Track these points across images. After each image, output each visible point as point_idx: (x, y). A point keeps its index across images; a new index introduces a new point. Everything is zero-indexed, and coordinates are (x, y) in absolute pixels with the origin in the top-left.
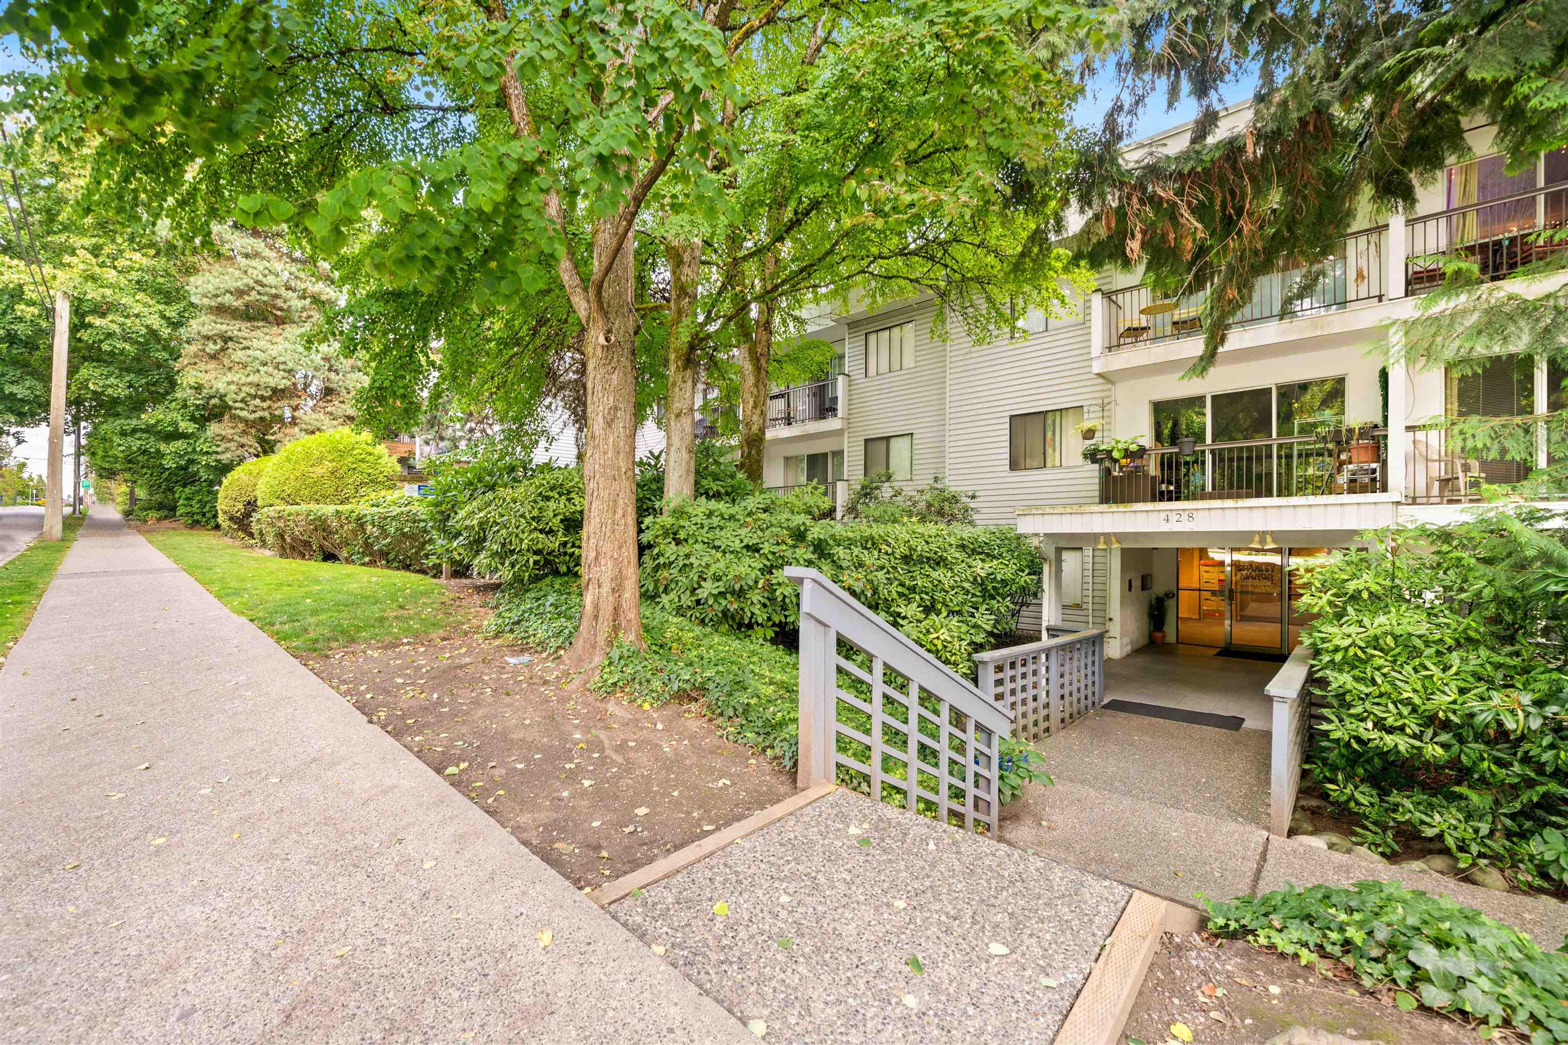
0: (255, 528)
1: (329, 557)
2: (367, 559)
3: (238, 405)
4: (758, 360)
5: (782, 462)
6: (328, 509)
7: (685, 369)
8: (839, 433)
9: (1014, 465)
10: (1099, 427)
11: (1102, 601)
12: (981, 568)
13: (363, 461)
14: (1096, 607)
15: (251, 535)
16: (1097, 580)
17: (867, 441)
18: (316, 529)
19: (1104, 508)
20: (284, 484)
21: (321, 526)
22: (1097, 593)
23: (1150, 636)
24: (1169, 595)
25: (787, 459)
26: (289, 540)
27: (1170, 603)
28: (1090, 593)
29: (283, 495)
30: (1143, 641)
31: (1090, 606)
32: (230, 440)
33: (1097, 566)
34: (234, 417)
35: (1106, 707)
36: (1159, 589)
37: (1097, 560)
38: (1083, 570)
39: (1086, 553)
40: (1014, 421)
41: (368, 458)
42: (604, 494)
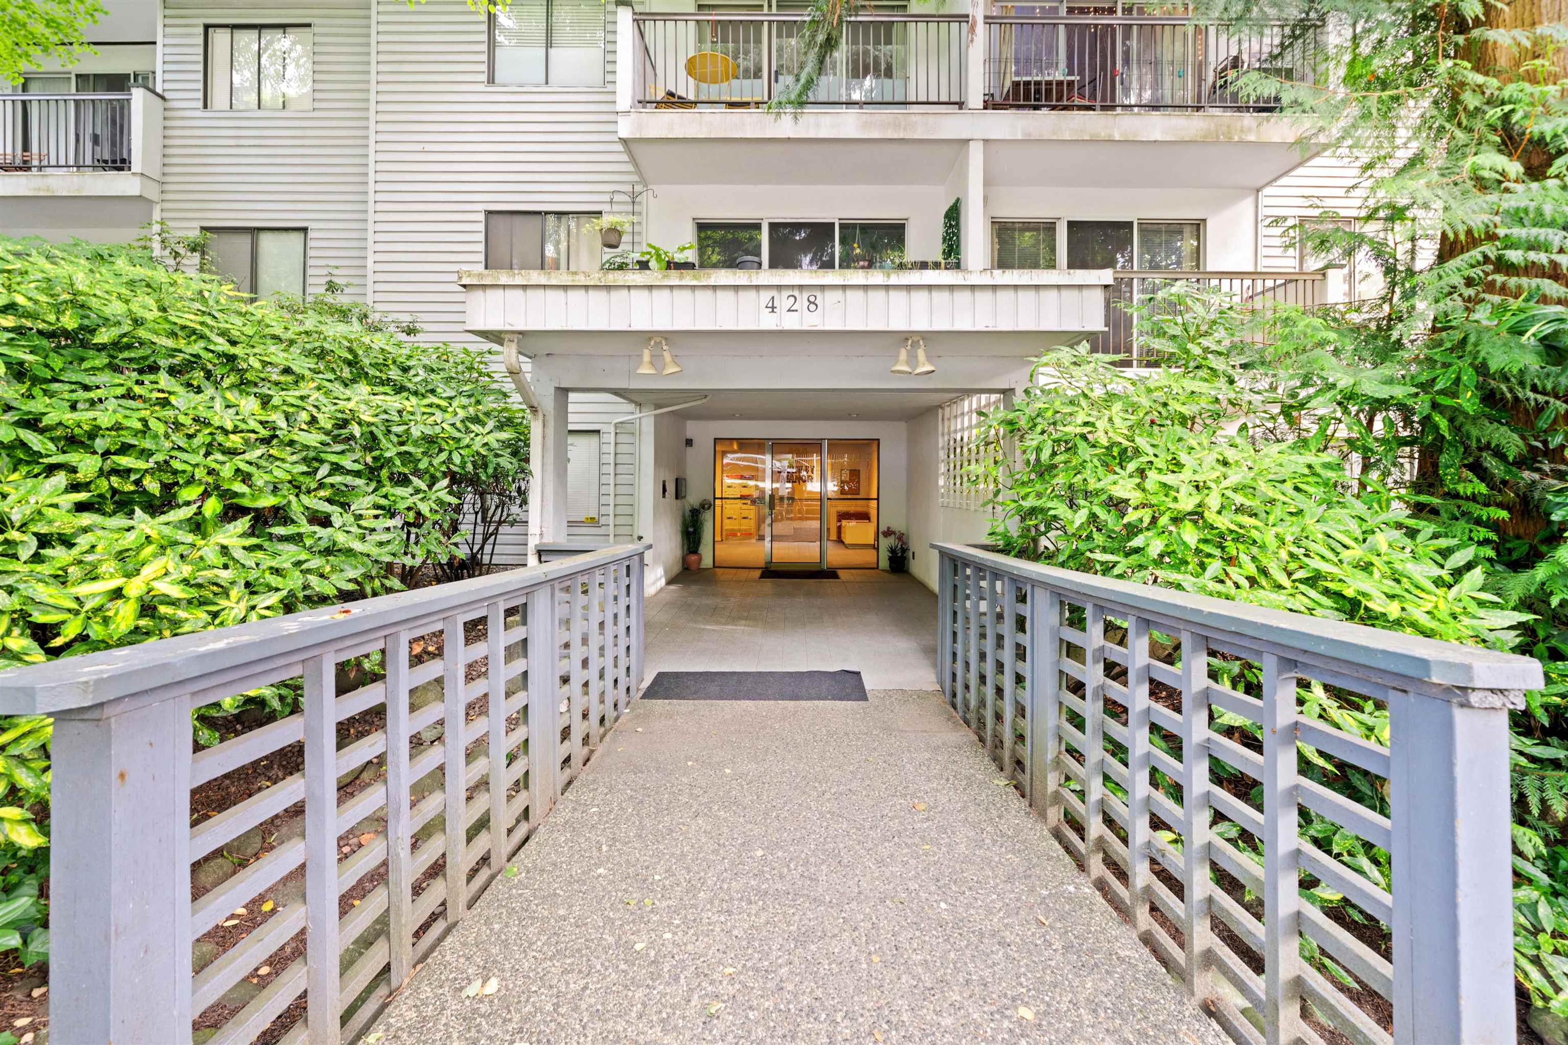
10: (627, 228)
11: (627, 510)
14: (621, 520)
16: (621, 479)
22: (621, 500)
23: (684, 560)
24: (707, 506)
27: (707, 516)
28: (611, 500)
30: (677, 569)
31: (611, 520)
33: (621, 459)
35: (650, 693)
36: (693, 499)
37: (622, 449)
38: (601, 464)
39: (605, 438)
40: (493, 220)
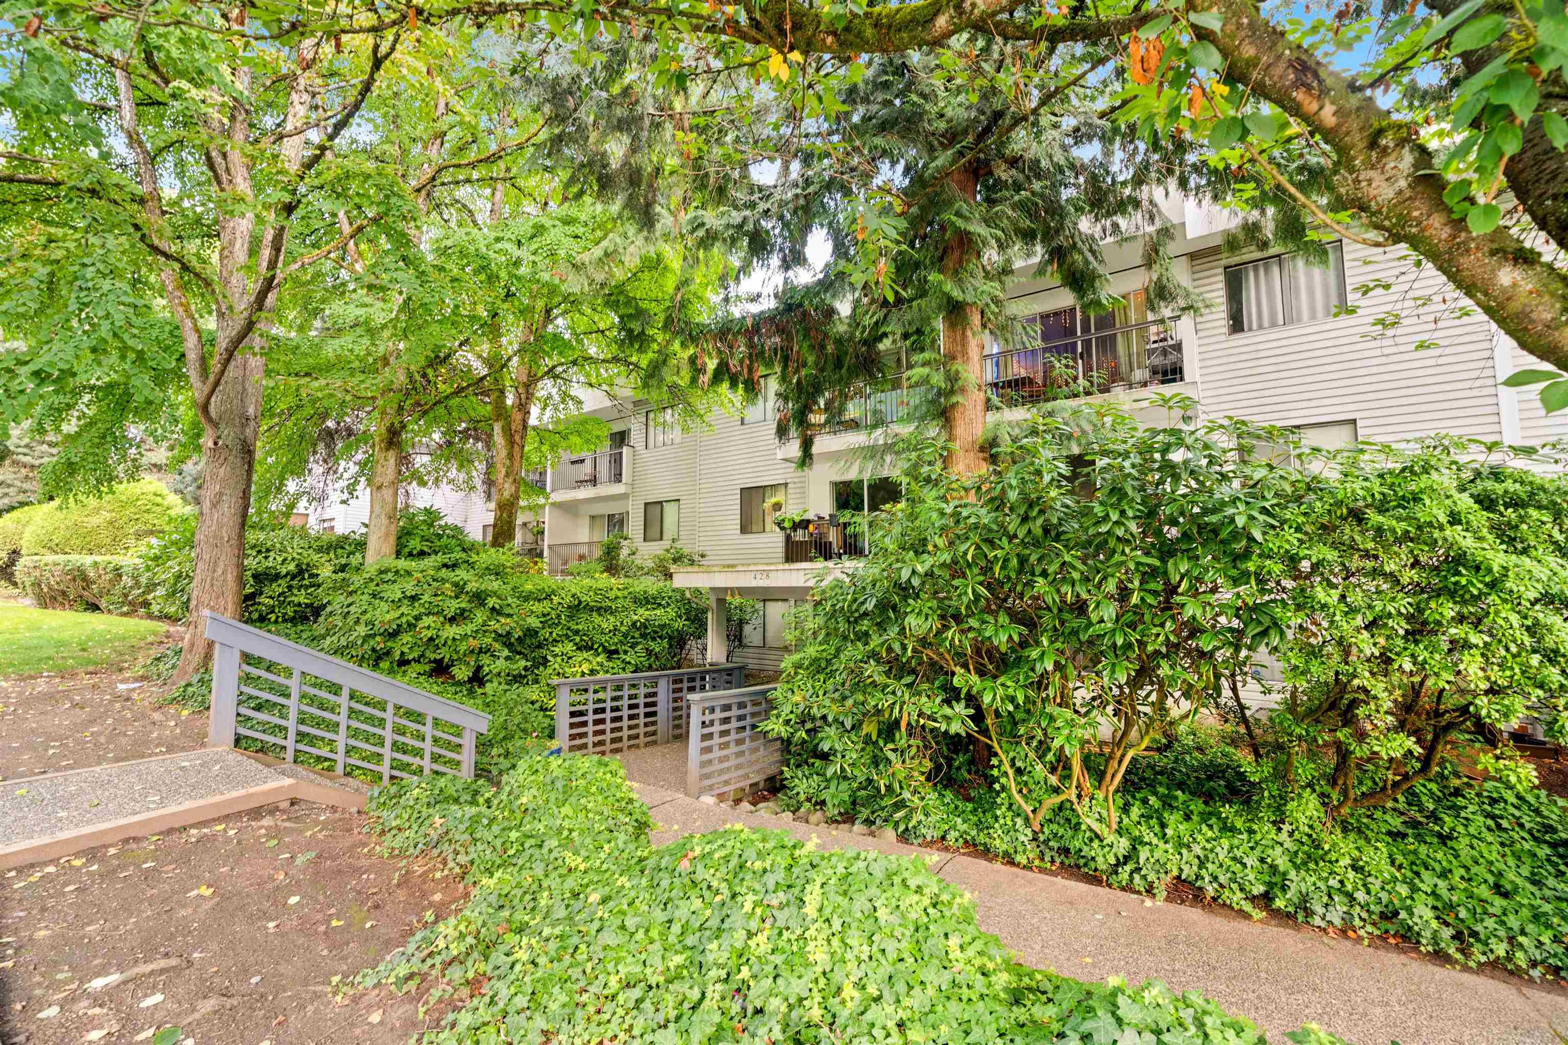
0: (18, 577)
1: (94, 607)
2: (125, 609)
3: (20, 450)
4: (512, 436)
5: (587, 521)
6: (87, 560)
7: (387, 449)
8: (624, 496)
9: (745, 529)
12: (642, 614)
13: (148, 511)
15: (15, 584)
17: (646, 504)
18: (74, 580)
19: (787, 566)
20: (53, 533)
21: (81, 576)
25: (593, 518)
26: (45, 590)
29: (53, 544)
32: (9, 486)
34: (15, 463)
40: (745, 493)
41: (155, 508)
42: (206, 557)
